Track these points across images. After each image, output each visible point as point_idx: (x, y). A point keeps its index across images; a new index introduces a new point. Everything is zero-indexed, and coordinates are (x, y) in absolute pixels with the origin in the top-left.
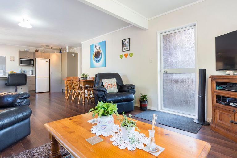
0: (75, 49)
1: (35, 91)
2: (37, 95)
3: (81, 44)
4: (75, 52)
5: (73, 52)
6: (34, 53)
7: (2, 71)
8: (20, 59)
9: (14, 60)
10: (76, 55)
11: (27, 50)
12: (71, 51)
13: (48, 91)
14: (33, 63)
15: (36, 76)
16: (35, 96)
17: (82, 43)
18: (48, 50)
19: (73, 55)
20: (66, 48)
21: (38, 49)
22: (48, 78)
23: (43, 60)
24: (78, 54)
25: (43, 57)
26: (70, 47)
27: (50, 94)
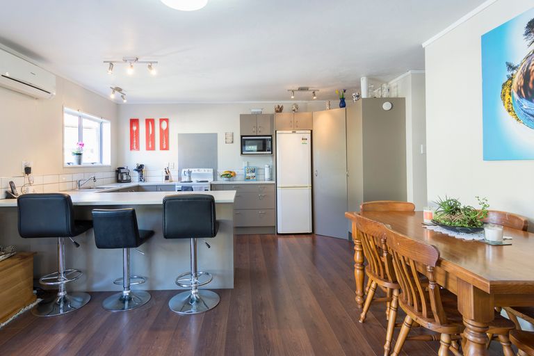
0: (393, 83)
1: (275, 227)
2: (280, 240)
3: (424, 49)
4: (394, 95)
5: (384, 96)
6: (272, 117)
7: (211, 171)
8: (242, 136)
9: (232, 142)
10: (398, 103)
11: (256, 110)
12: (377, 93)
13: (309, 230)
14: (270, 147)
15: (278, 186)
16: (275, 241)
17: (424, 45)
18: (310, 103)
19: (387, 106)
20: (359, 87)
21: (281, 103)
22: (308, 191)
23: (294, 135)
24: (403, 99)
25: (295, 127)
26: (374, 80)
27: (314, 242)
